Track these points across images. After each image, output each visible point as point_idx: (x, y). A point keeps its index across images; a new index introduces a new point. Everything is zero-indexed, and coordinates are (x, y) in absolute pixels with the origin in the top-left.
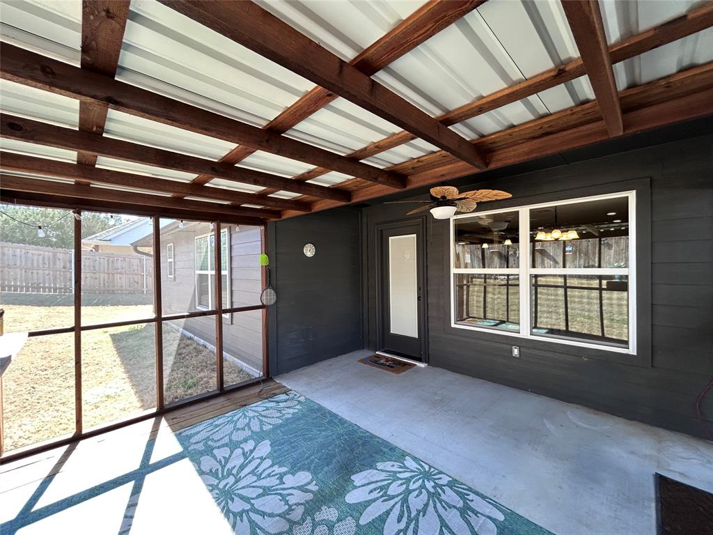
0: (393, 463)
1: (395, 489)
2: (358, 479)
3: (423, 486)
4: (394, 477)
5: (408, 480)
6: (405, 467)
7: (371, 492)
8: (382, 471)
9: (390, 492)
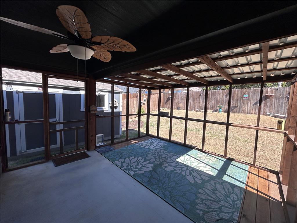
0: (139, 173)
1: (140, 166)
2: (151, 169)
3: (131, 167)
4: (139, 169)
5: (135, 168)
6: (134, 172)
7: (146, 166)
8: (143, 171)
9: (141, 166)
